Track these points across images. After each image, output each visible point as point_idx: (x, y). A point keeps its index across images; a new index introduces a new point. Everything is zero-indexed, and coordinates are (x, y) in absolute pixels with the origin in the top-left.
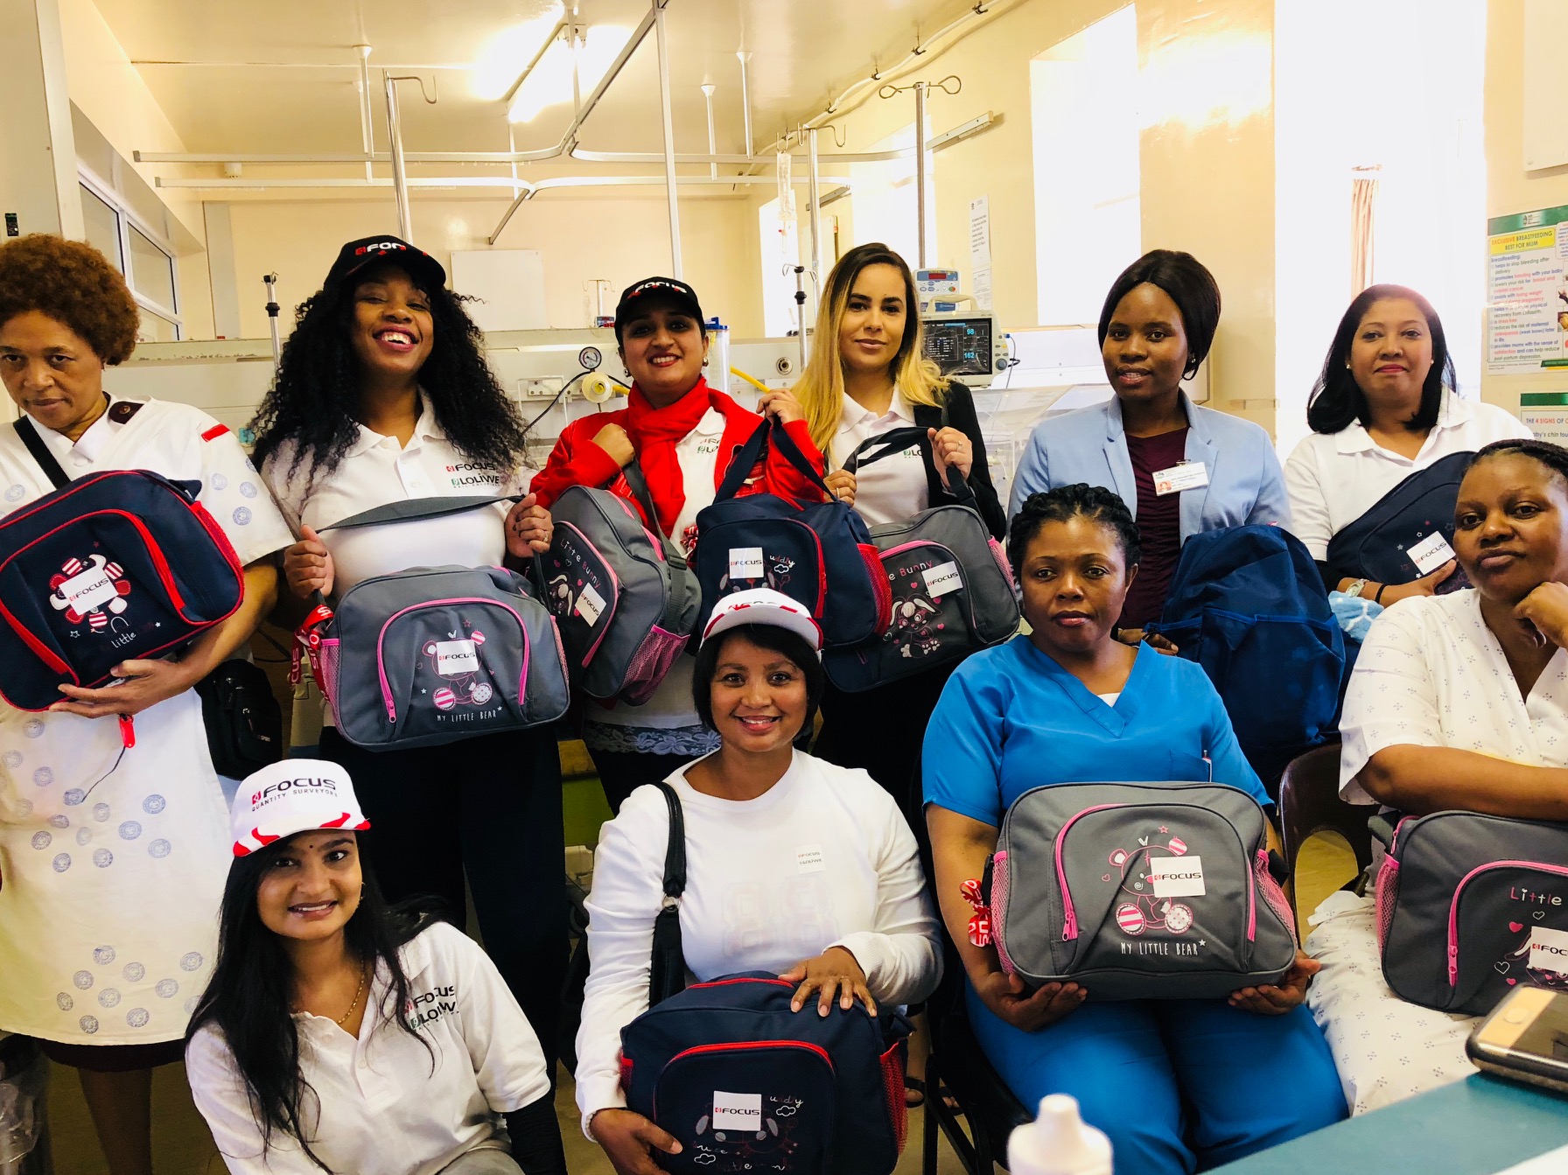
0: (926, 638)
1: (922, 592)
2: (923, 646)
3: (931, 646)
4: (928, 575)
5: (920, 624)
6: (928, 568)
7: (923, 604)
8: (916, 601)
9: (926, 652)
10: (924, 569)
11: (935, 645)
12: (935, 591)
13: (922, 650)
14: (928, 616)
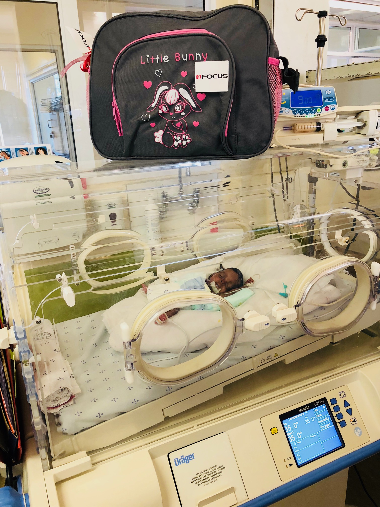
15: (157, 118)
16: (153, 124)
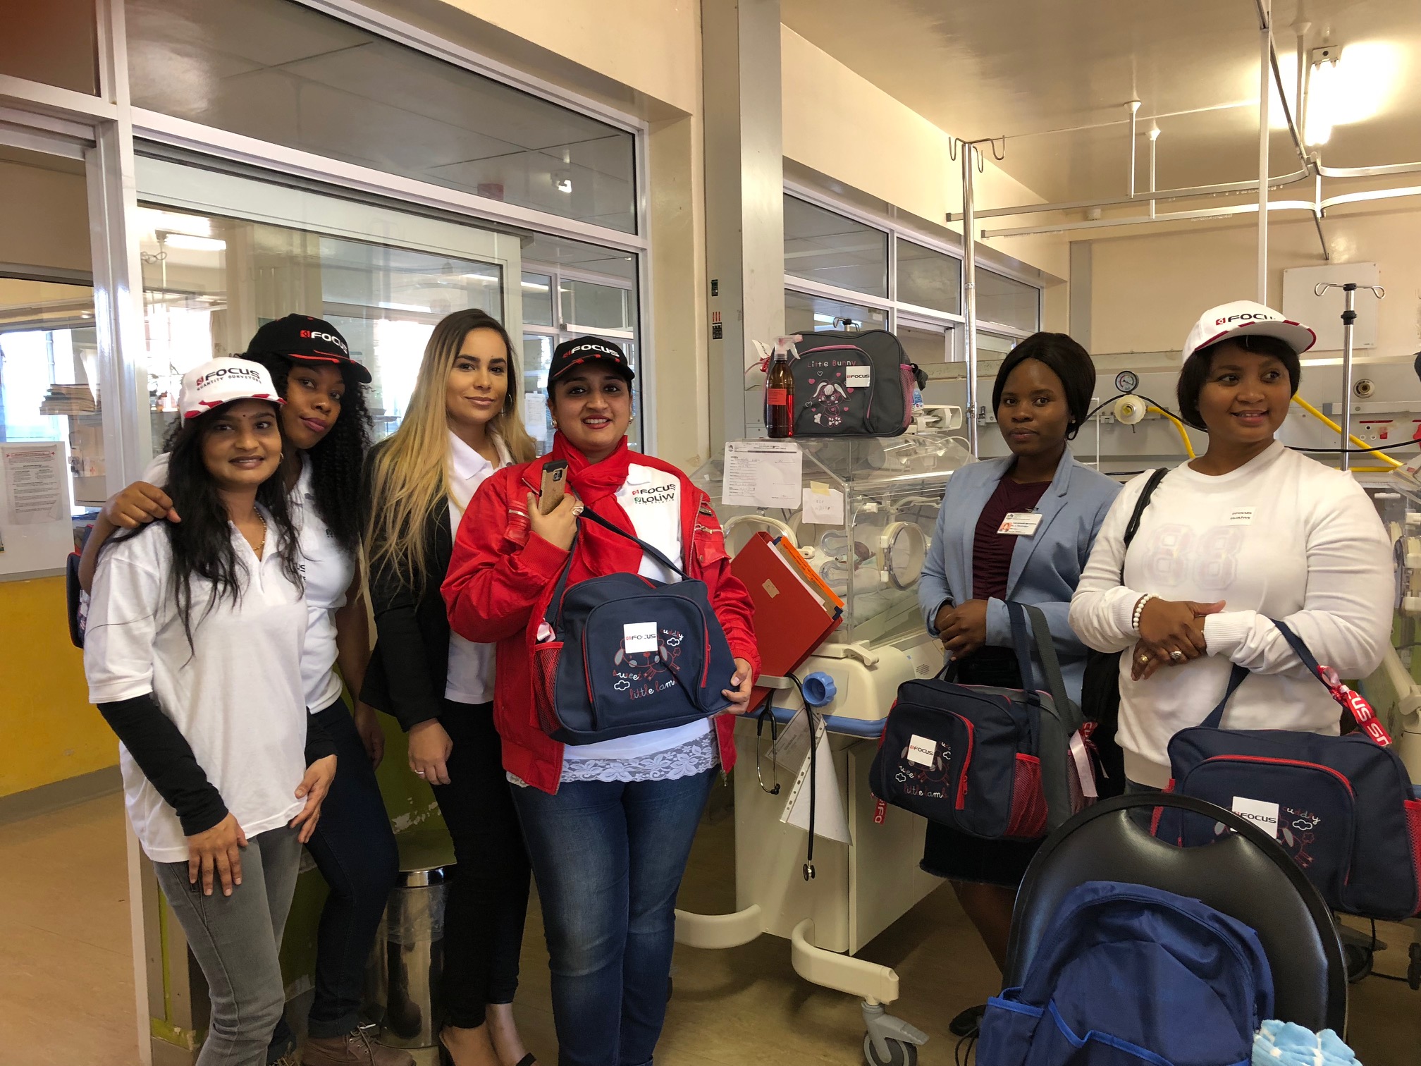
0: (833, 414)
1: (842, 382)
2: (830, 419)
3: (835, 420)
4: (850, 370)
5: (833, 403)
6: (852, 365)
7: (840, 390)
8: (836, 385)
9: (830, 424)
10: (849, 366)
11: (837, 421)
12: (850, 383)
13: (828, 421)
14: (840, 398)
15: (817, 405)
16: (814, 410)
